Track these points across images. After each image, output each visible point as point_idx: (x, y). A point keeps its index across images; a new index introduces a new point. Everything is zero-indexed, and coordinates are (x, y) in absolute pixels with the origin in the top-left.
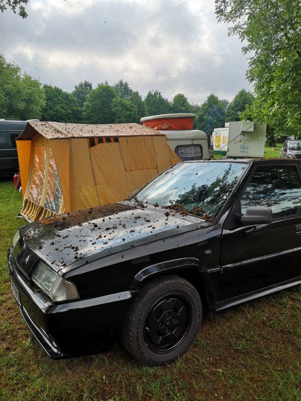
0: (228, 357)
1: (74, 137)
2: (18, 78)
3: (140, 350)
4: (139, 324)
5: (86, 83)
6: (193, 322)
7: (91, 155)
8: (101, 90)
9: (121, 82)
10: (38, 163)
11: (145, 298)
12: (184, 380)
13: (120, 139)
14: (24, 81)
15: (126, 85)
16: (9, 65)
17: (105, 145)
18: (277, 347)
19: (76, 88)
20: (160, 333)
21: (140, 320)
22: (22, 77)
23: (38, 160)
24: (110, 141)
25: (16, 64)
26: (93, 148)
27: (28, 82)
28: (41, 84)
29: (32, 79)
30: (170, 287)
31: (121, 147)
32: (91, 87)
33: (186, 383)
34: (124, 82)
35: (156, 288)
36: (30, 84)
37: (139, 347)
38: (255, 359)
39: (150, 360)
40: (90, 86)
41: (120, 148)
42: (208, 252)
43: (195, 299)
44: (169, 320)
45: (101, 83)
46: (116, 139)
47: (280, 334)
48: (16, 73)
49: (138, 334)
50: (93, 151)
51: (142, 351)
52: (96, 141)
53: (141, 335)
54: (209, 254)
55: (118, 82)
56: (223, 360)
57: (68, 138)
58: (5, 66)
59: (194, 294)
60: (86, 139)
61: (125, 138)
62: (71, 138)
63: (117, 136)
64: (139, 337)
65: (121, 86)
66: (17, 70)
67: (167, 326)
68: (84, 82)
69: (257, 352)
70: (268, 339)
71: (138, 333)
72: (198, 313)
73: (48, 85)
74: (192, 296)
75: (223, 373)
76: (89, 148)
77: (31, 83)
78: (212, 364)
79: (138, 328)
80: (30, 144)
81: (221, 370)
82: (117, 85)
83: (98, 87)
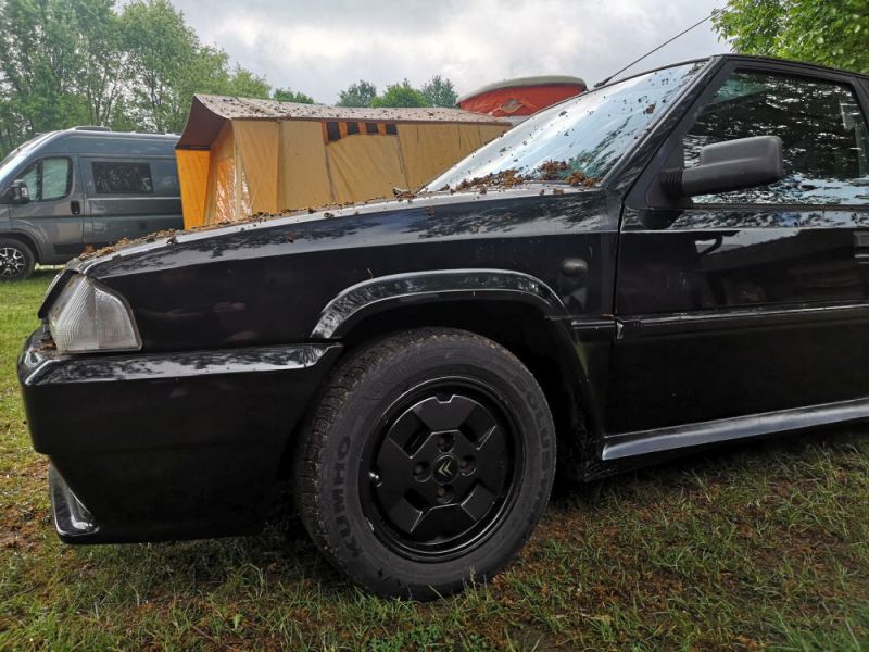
0: (633, 588)
1: (289, 118)
2: (224, 75)
3: (348, 539)
4: (342, 455)
5: (364, 85)
6: (525, 477)
7: (331, 161)
8: (393, 97)
9: (437, 82)
10: (223, 200)
11: (364, 375)
12: (482, 636)
13: (399, 128)
14: (236, 83)
15: (449, 86)
16: (207, 49)
17: (364, 138)
18: (797, 569)
19: (342, 97)
20: (417, 498)
21: (347, 440)
22: (232, 73)
23: (223, 194)
24: (377, 131)
25: (219, 48)
26: (334, 145)
27: (244, 83)
28: (270, 88)
29: (252, 77)
30: (447, 356)
31: (403, 148)
32: (373, 94)
33: (485, 645)
34: (443, 80)
35: (403, 351)
36: (247, 87)
37: (344, 527)
38: (725, 594)
39: (380, 573)
40: (372, 91)
41: (400, 149)
42: (574, 264)
43: (534, 407)
44: (447, 459)
45: (394, 83)
46: (391, 128)
47: (808, 541)
48: (220, 64)
49: (341, 487)
50: (335, 151)
51: (353, 539)
52: (343, 129)
53: (350, 490)
54: (577, 272)
55: (429, 82)
56: (616, 593)
57: (275, 119)
58: (198, 52)
59: (529, 389)
60: (319, 124)
61: (412, 126)
62: (282, 118)
63: (392, 120)
64: (344, 495)
65: (437, 90)
66: (221, 59)
67: (437, 475)
68: (359, 84)
69: (731, 578)
70: (768, 551)
71: (338, 481)
72: (543, 450)
73: (285, 90)
74: (523, 396)
75: (612, 625)
76: (326, 144)
77: (249, 85)
78: (582, 602)
79: (339, 467)
80: (208, 160)
81: (606, 619)
82: (430, 89)
83: (387, 91)
